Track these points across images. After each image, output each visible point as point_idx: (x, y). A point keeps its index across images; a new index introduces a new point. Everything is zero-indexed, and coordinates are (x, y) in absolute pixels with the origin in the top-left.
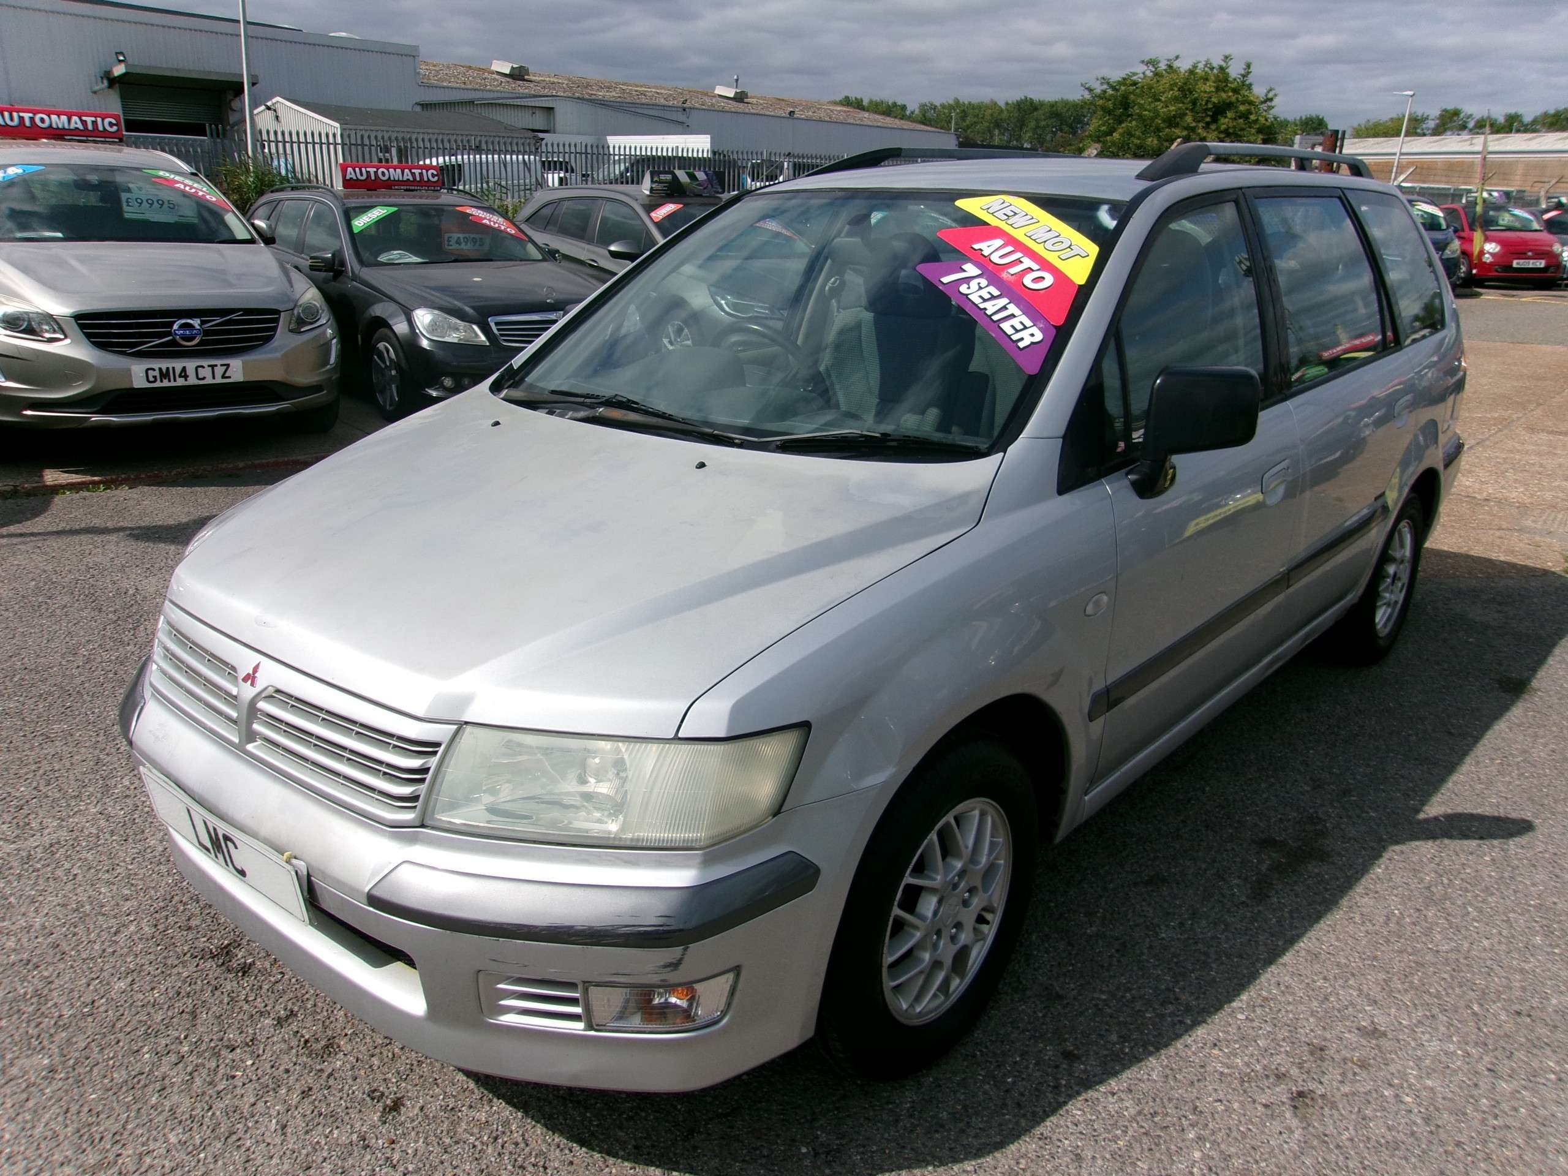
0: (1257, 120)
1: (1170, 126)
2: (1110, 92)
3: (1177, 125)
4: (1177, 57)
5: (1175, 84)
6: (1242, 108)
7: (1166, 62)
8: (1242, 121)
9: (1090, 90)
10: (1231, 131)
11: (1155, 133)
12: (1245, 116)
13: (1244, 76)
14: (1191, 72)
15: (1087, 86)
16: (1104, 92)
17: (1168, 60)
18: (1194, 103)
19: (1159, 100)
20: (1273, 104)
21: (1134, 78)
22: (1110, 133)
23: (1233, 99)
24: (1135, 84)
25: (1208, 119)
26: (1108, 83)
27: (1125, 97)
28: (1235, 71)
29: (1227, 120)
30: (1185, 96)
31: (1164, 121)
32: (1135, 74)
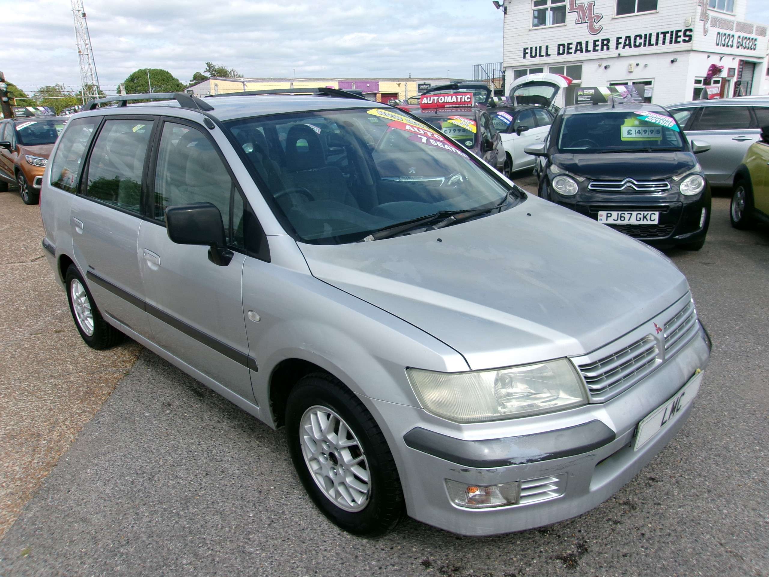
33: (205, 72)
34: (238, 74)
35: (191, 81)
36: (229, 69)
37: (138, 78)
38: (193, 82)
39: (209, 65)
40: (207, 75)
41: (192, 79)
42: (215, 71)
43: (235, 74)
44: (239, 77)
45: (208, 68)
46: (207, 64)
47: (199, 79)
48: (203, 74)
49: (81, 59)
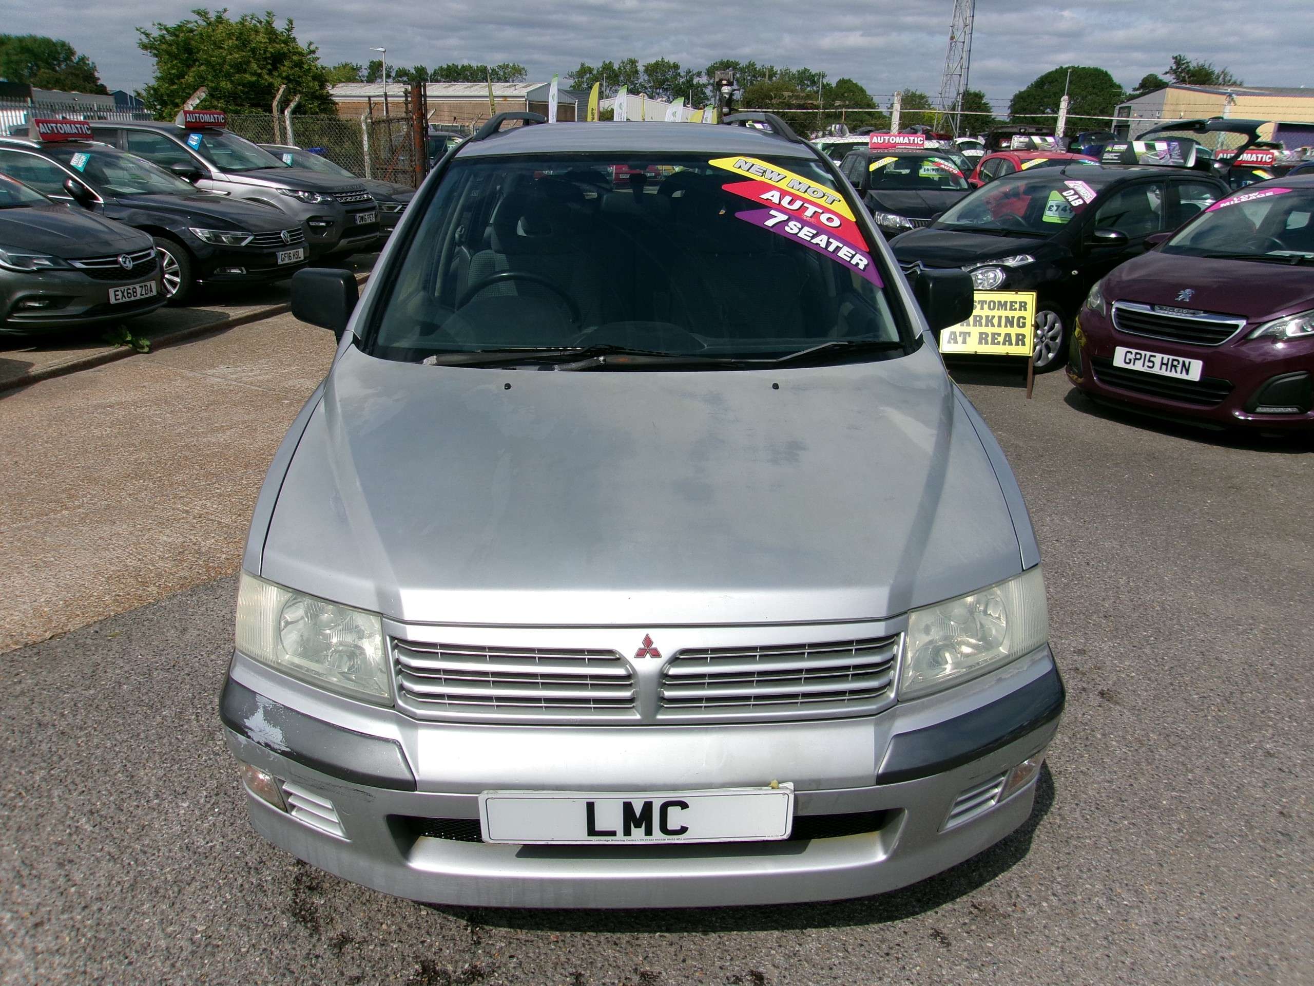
0: (310, 69)
1: (239, 72)
2: (168, 38)
3: (245, 71)
4: (225, 10)
5: (233, 34)
6: (295, 58)
7: (216, 14)
8: (297, 69)
9: (147, 35)
10: (291, 77)
11: (226, 77)
12: (299, 64)
13: (288, 31)
14: (242, 23)
15: (142, 30)
16: (163, 36)
17: (218, 12)
18: (253, 51)
19: (221, 48)
20: (316, 55)
21: (190, 26)
22: (181, 76)
23: (285, 50)
24: (191, 31)
25: (269, 67)
26: (167, 29)
27: (187, 42)
28: (280, 25)
29: (285, 68)
30: (245, 46)
31: (231, 66)
32: (188, 22)
33: (1166, 73)
34: (1233, 79)
35: (1135, 90)
36: (1217, 70)
37: (1050, 83)
38: (1138, 92)
39: (1178, 61)
40: (1169, 79)
41: (1137, 86)
42: (1188, 72)
43: (1228, 78)
44: (1234, 84)
45: (1174, 67)
46: (1175, 58)
47: (1151, 85)
48: (1161, 77)
49: (951, 50)
